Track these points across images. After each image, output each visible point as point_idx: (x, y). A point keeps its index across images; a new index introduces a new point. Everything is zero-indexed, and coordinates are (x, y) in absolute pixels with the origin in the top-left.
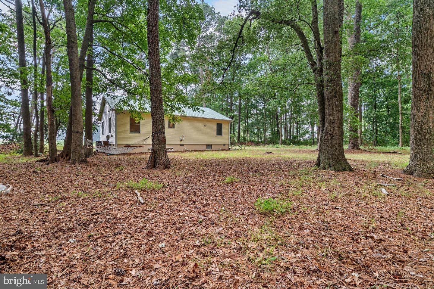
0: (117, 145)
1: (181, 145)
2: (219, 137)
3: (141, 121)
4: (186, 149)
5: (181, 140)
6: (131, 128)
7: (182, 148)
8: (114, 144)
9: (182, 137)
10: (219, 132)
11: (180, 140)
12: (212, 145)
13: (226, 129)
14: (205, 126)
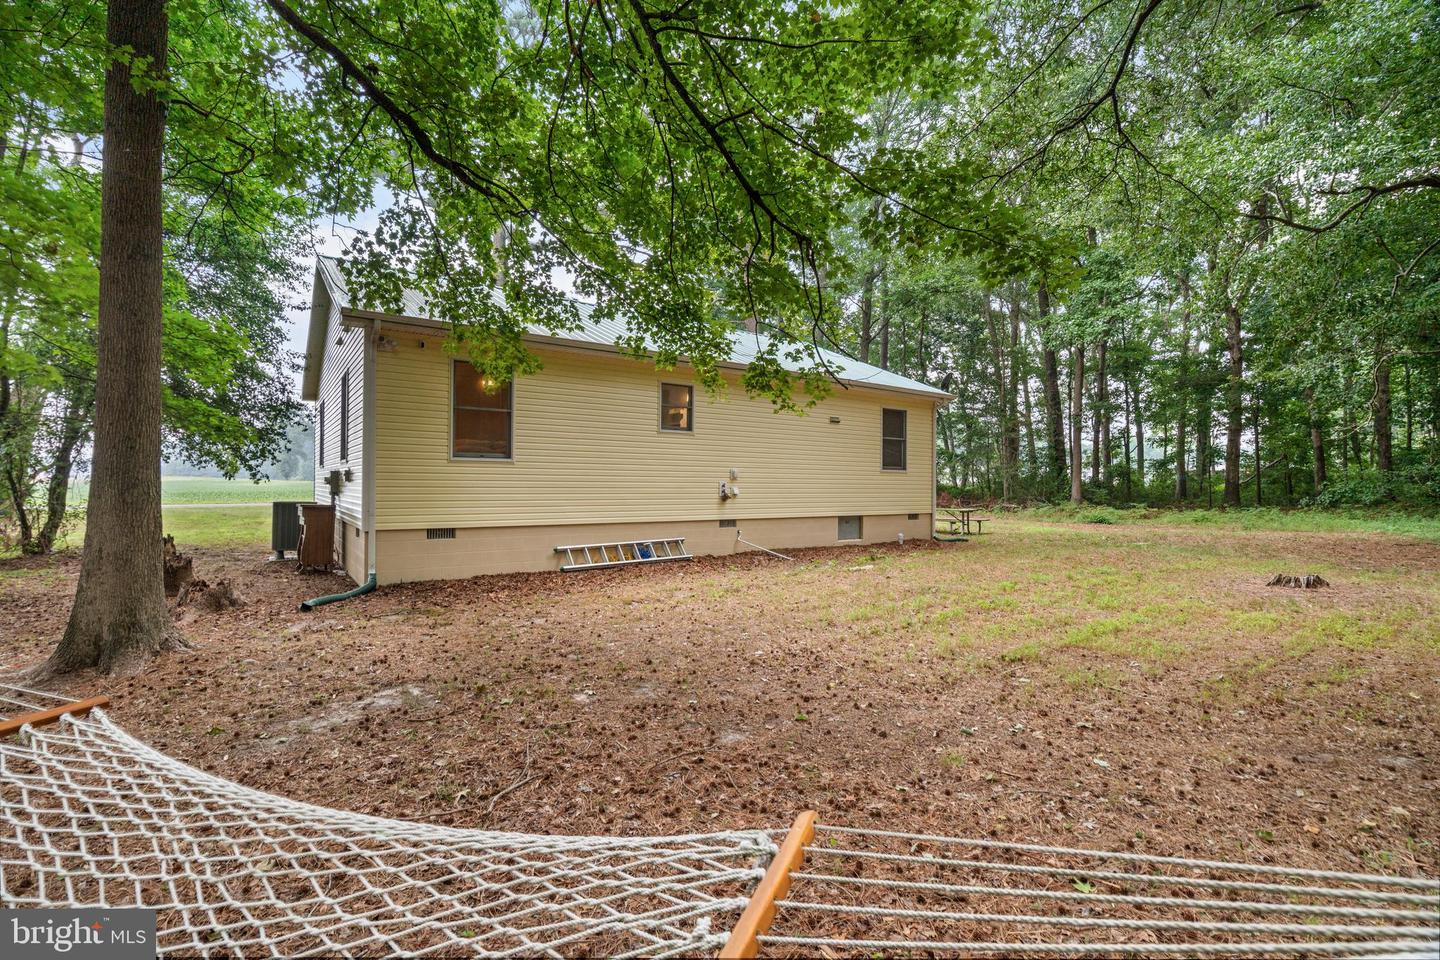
0: (372, 536)
1: (724, 523)
2: (894, 477)
3: (519, 382)
4: (749, 542)
5: (725, 498)
6: (459, 434)
7: (723, 543)
8: (360, 524)
9: (726, 481)
10: (894, 456)
11: (717, 496)
12: (860, 518)
13: (919, 435)
14: (835, 421)
